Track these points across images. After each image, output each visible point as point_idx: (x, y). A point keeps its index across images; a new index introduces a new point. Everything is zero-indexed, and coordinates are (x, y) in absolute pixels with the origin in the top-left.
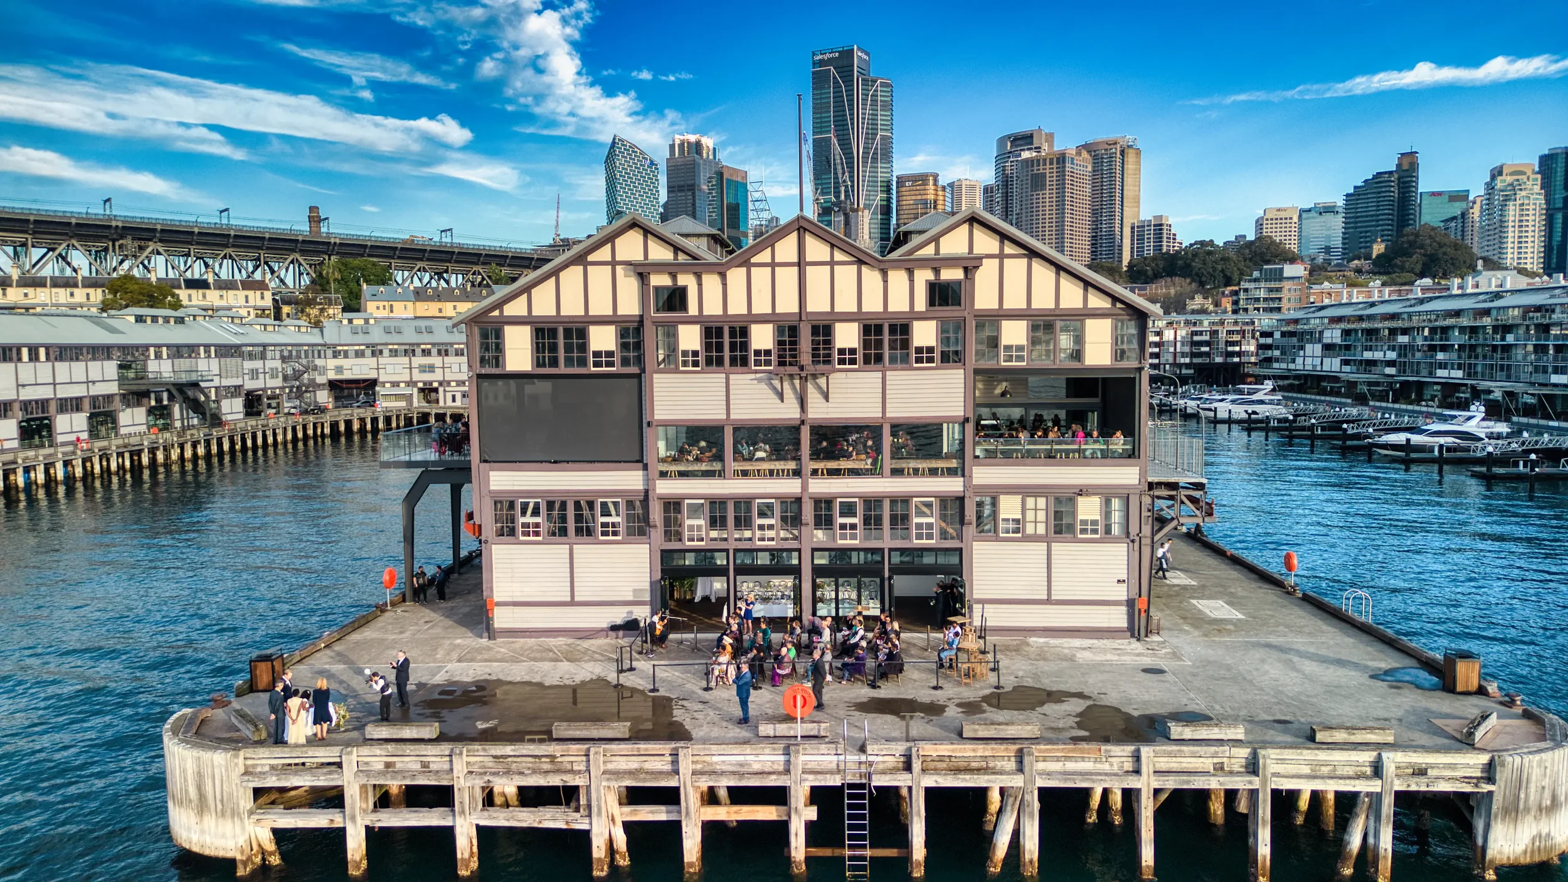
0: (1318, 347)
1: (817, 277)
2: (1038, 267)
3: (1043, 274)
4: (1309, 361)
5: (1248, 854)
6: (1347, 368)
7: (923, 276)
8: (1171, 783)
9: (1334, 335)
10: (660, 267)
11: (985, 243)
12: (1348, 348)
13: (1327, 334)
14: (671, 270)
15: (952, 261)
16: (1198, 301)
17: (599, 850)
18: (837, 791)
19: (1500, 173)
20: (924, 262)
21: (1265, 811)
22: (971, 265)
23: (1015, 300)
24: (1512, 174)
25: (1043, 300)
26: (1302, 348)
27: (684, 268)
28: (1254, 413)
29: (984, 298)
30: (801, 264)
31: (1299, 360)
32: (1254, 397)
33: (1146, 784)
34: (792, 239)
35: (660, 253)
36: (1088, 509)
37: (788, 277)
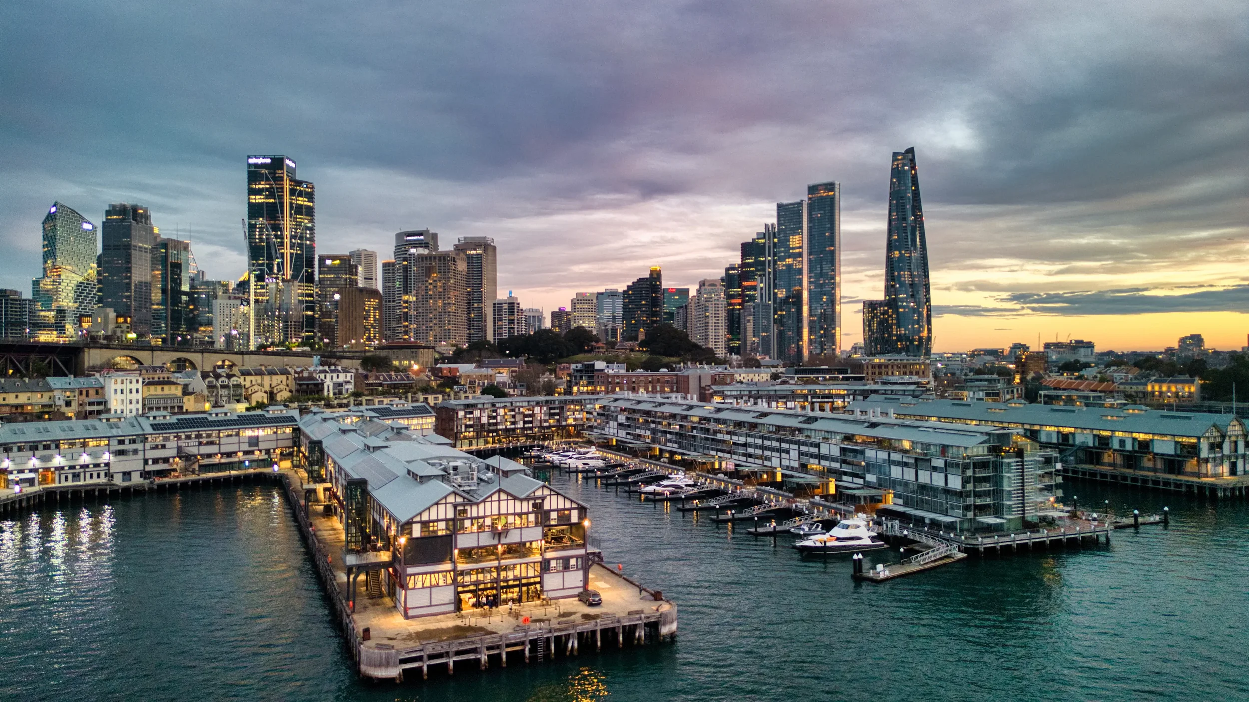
0: (615, 424)
1: (503, 504)
2: (559, 497)
3: (561, 499)
4: (611, 430)
5: (618, 640)
6: (629, 437)
7: (531, 503)
8: (603, 627)
9: (622, 419)
10: (460, 505)
11: (546, 492)
12: (629, 426)
13: (619, 417)
14: (464, 505)
15: (538, 498)
16: (545, 378)
17: (483, 662)
18: (535, 640)
19: (704, 285)
20: (532, 499)
21: (621, 631)
22: (543, 499)
23: (554, 507)
24: (710, 285)
25: (561, 506)
26: (608, 423)
27: (467, 504)
28: (587, 464)
29: (546, 507)
30: (499, 501)
31: (607, 429)
32: (587, 456)
33: (598, 628)
34: (497, 495)
35: (459, 500)
36: (573, 562)
37: (495, 504)
